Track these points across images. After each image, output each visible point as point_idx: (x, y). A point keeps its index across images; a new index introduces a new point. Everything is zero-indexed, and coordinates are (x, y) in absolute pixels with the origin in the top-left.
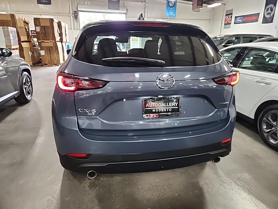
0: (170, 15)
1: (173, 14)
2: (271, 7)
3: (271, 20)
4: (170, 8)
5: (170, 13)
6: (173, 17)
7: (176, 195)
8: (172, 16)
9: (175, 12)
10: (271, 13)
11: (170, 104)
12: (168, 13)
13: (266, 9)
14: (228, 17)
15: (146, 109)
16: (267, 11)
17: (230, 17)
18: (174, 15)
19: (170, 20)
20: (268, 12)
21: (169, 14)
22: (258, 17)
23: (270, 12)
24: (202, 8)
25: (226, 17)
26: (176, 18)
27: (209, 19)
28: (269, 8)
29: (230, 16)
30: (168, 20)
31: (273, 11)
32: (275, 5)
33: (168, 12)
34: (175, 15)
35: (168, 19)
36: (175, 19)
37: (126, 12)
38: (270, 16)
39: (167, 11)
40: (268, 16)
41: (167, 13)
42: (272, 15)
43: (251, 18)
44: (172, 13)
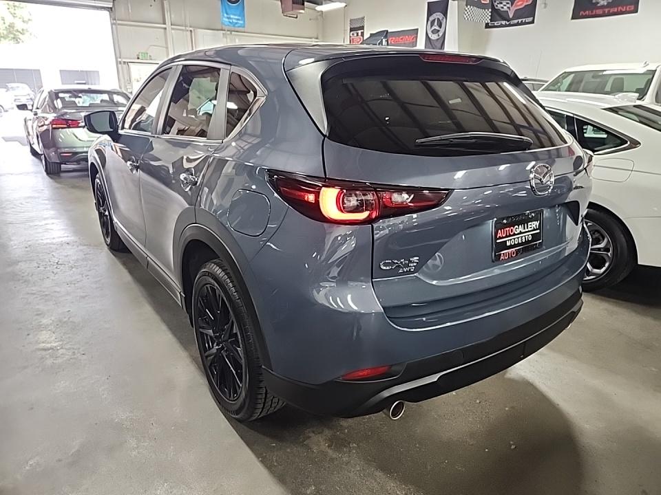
0: (231, 21)
1: (238, 20)
2: (438, 19)
3: (440, 44)
4: (230, 4)
5: (232, 16)
6: (239, 27)
7: (507, 409)
8: (236, 23)
9: (242, 15)
10: (439, 31)
11: (529, 226)
12: (225, 15)
13: (429, 22)
14: (355, 35)
15: (498, 241)
16: (431, 27)
17: (360, 34)
18: (242, 22)
19: (229, 32)
20: (433, 28)
21: (229, 18)
22: (417, 37)
23: (437, 28)
24: (304, 9)
25: (352, 33)
26: (246, 30)
27: (316, 37)
28: (434, 20)
29: (360, 32)
30: (224, 32)
31: (443, 26)
32: (445, 14)
33: (227, 14)
34: (244, 21)
35: (224, 30)
36: (244, 32)
37: (111, 6)
38: (439, 35)
39: (224, 11)
40: (434, 37)
41: (223, 15)
42: (441, 34)
43: (402, 39)
44: (236, 17)
